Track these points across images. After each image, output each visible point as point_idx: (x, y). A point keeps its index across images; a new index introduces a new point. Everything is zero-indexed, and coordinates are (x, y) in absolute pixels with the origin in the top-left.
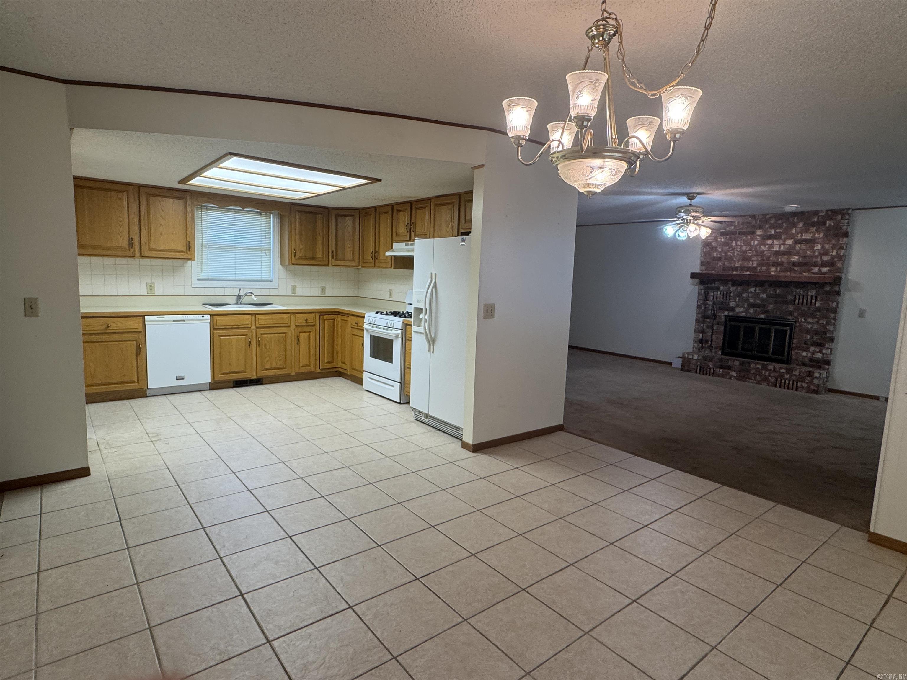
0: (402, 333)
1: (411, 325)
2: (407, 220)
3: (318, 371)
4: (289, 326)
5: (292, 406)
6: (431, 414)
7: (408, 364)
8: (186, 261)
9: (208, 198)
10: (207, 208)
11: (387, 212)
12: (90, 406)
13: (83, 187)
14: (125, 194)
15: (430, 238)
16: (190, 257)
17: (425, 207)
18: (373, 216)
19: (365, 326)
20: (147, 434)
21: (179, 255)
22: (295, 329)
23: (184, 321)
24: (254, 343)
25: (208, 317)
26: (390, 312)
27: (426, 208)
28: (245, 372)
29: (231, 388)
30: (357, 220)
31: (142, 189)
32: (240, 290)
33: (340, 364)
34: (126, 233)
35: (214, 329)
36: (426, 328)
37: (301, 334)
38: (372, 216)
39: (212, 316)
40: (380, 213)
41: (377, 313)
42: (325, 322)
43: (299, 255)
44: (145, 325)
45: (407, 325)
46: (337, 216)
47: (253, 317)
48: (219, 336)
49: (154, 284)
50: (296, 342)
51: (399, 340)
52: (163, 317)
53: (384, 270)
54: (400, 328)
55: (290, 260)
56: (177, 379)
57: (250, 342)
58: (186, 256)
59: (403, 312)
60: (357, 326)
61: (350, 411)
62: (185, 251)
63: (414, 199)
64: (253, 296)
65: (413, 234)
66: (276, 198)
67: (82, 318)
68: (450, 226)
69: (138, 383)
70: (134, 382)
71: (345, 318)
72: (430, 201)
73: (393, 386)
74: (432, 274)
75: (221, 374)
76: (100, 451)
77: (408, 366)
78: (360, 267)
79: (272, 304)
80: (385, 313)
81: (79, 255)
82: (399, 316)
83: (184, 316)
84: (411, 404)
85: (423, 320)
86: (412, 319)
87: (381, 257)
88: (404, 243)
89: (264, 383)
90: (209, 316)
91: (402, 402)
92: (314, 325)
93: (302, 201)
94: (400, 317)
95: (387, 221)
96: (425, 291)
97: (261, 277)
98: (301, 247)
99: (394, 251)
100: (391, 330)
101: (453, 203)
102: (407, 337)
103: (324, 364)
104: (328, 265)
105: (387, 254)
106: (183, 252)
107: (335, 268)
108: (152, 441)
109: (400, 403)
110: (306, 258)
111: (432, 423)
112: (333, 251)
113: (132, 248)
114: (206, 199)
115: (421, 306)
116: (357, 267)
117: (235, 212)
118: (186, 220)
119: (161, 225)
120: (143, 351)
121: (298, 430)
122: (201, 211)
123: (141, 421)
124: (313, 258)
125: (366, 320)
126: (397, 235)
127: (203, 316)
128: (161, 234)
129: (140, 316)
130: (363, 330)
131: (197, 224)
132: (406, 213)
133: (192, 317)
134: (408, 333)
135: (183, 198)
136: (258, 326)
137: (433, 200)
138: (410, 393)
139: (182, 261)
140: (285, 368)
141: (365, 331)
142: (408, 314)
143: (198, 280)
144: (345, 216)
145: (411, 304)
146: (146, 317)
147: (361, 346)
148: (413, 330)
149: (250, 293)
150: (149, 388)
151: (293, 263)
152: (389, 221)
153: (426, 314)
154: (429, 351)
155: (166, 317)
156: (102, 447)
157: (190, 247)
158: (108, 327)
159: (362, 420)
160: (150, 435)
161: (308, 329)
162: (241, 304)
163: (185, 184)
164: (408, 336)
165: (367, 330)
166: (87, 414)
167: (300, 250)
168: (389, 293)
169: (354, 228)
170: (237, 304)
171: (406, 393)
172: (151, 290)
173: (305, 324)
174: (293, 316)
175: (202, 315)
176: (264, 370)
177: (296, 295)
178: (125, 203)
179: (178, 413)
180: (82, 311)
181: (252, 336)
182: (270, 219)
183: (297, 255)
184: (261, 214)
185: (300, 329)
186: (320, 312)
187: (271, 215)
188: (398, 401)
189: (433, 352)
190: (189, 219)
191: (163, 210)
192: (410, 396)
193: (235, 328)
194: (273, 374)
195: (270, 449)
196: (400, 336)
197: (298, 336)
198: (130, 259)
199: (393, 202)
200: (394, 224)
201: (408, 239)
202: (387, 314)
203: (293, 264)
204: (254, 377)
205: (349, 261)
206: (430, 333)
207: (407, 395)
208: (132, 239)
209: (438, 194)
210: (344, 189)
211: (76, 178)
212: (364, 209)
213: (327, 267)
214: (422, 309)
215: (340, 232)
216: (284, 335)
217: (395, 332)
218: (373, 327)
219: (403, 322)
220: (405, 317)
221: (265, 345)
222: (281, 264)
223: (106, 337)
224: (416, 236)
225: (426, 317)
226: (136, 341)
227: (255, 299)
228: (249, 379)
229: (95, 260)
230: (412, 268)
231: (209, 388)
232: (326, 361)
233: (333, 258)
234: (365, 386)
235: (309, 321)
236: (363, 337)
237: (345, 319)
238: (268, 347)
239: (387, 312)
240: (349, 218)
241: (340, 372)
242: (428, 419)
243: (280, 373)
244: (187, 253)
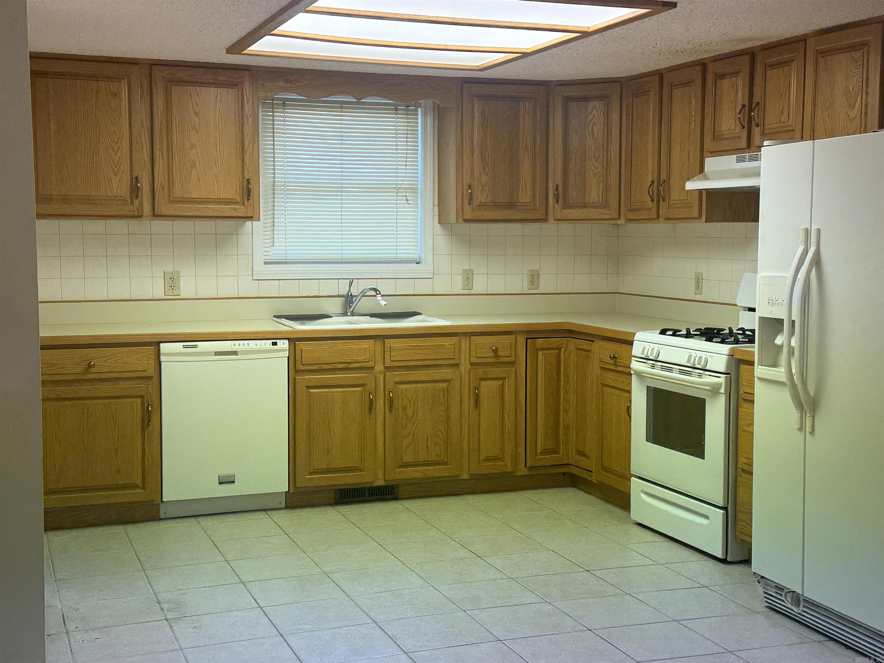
0: (729, 383)
1: (752, 363)
2: (741, 98)
3: (522, 471)
4: (458, 365)
5: (463, 553)
6: (809, 594)
7: (744, 460)
8: (239, 222)
9: (287, 81)
10: (284, 104)
11: (689, 83)
12: (51, 534)
13: (45, 74)
14: (124, 83)
15: (802, 139)
16: (249, 215)
17: (788, 62)
18: (653, 96)
19: (635, 365)
20: (159, 603)
21: (227, 210)
22: (470, 371)
23: (235, 353)
24: (380, 405)
25: (284, 344)
26: (697, 330)
27: (794, 65)
28: (360, 470)
29: (331, 505)
30: (616, 105)
31: (156, 69)
32: (351, 284)
33: (573, 458)
34: (125, 166)
35: (297, 371)
36: (794, 371)
37: (483, 383)
38: (652, 93)
39: (293, 344)
40: (672, 86)
41: (663, 332)
42: (537, 353)
43: (481, 197)
44: (160, 363)
45: (740, 362)
46: (568, 100)
47: (379, 344)
48: (308, 387)
49: (178, 273)
50: (472, 403)
51: (721, 401)
52: (196, 347)
53: (682, 226)
54: (722, 369)
55: (460, 211)
56: (220, 483)
57: (371, 401)
58: (241, 211)
59: (730, 329)
60: (615, 365)
61: (598, 573)
62: (238, 199)
63: (759, 43)
64: (379, 297)
65: (757, 131)
66: (429, 70)
67: (43, 348)
68: (858, 103)
69: (143, 488)
70: (134, 486)
71: (584, 345)
72: (802, 44)
73: (706, 517)
74: (807, 232)
75: (311, 474)
76: (67, 634)
77: (746, 467)
78: (622, 221)
79: (421, 314)
80: (684, 332)
81: (41, 216)
82: (719, 340)
83: (237, 342)
84: (757, 566)
85: (785, 349)
86: (755, 348)
87: (675, 195)
88: (733, 157)
89: (399, 497)
90: (286, 342)
91: (728, 559)
92: (513, 363)
93: (490, 71)
94: (723, 342)
95: (690, 102)
96: (790, 275)
97: (397, 253)
98: (484, 178)
99: (706, 178)
100: (700, 376)
101: (866, 44)
102: (741, 392)
103: (536, 456)
104: (544, 220)
105: (690, 186)
106: (237, 203)
107: (564, 226)
108: (167, 620)
109: (724, 561)
110: (497, 206)
111: (811, 618)
112: (557, 186)
113: (137, 198)
114: (282, 84)
115: (780, 313)
116: (614, 222)
117: (342, 108)
118: (243, 134)
119: (193, 146)
120: (155, 419)
121: (476, 612)
122: (273, 112)
123: (148, 572)
124: (512, 205)
125: (637, 350)
126: (715, 137)
127: (274, 344)
128: (193, 165)
129: (150, 344)
130: (631, 374)
131: (265, 142)
132: (740, 83)
133: (253, 344)
134: (744, 382)
135: (237, 85)
136: (388, 363)
137: (811, 43)
138: (751, 536)
139: (232, 223)
140: (446, 463)
141: (634, 378)
142: (744, 334)
143: (265, 263)
144: (586, 99)
145: (753, 310)
146: (162, 345)
147: (624, 413)
148: (756, 374)
149: (372, 289)
150: (164, 500)
151: (466, 217)
152: (696, 103)
153: (792, 333)
154: (800, 429)
155: (202, 346)
156: (71, 627)
157: (249, 191)
158: (89, 366)
159: (628, 597)
160: (163, 606)
161: (498, 372)
162: (353, 314)
163: (239, 53)
164: (743, 389)
165: (640, 375)
166: (46, 552)
167: (483, 187)
168: (693, 283)
169: (608, 124)
170: (345, 314)
171: (740, 536)
172: (172, 287)
173: (491, 360)
174: (465, 343)
175: (271, 342)
176: (400, 467)
177: (472, 292)
178: (125, 102)
179: (221, 558)
180: (44, 333)
181: (376, 387)
182: (417, 119)
183: (475, 198)
184: (396, 109)
185: (480, 371)
186: (527, 332)
187: (419, 109)
188: (720, 555)
189: (812, 433)
190: (248, 130)
191: (196, 114)
192: (751, 544)
193: (341, 369)
194: (420, 475)
195: (412, 655)
196: (722, 390)
197: (476, 388)
198: (134, 223)
199: (706, 56)
200: (709, 110)
201: (744, 145)
202: (688, 335)
203: (466, 221)
204: (380, 483)
205: (596, 207)
206: (804, 383)
207: (742, 540)
208: (136, 178)
209: (824, 26)
210: (585, 34)
211: (35, 57)
212: (631, 79)
213: (544, 226)
214: (780, 322)
215: (575, 140)
216: (445, 384)
217: (708, 379)
218: (653, 367)
219: (731, 355)
220: (737, 342)
221: (404, 408)
222: (439, 223)
223: (83, 390)
224: (765, 136)
225: (793, 344)
226: (142, 397)
227: (383, 303)
228: (368, 485)
229: (66, 224)
230: (755, 218)
231: (283, 505)
232: (539, 451)
233: (557, 202)
234: (636, 514)
235: (500, 353)
236: (629, 392)
237: (585, 347)
238: (410, 412)
239: (688, 330)
240: (596, 104)
241: (572, 476)
242: (801, 608)
243: (436, 474)
244: (243, 204)
